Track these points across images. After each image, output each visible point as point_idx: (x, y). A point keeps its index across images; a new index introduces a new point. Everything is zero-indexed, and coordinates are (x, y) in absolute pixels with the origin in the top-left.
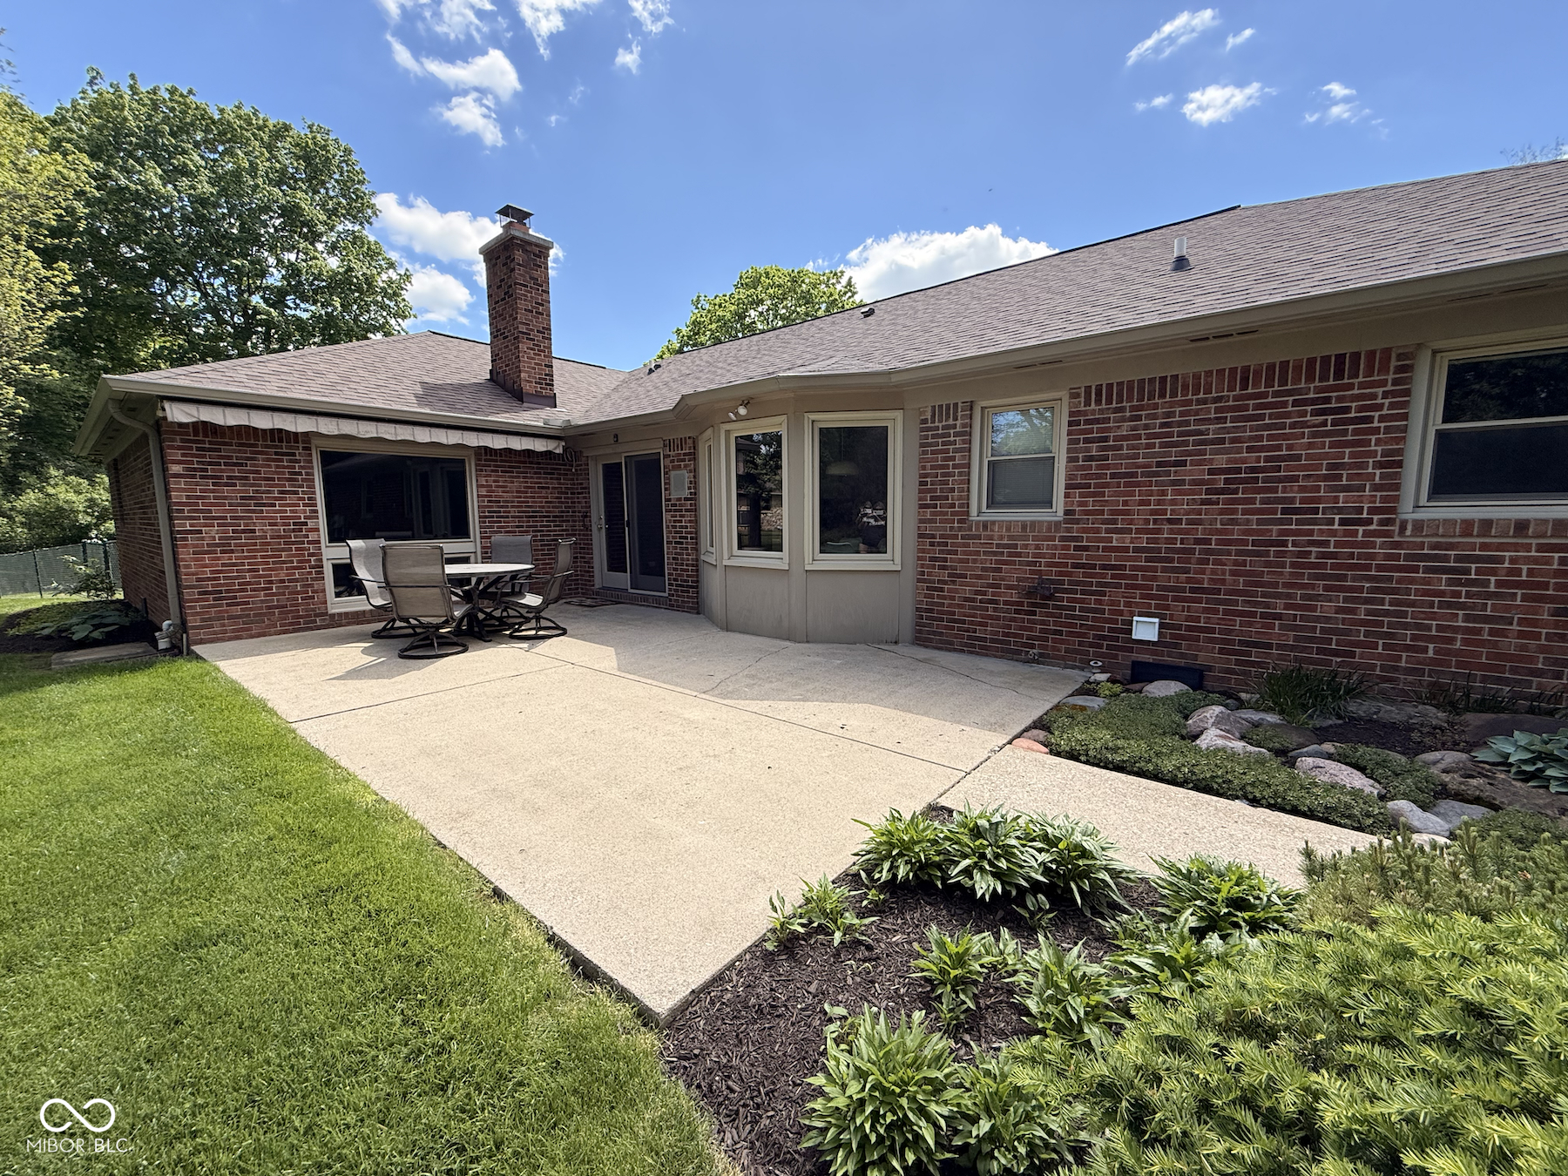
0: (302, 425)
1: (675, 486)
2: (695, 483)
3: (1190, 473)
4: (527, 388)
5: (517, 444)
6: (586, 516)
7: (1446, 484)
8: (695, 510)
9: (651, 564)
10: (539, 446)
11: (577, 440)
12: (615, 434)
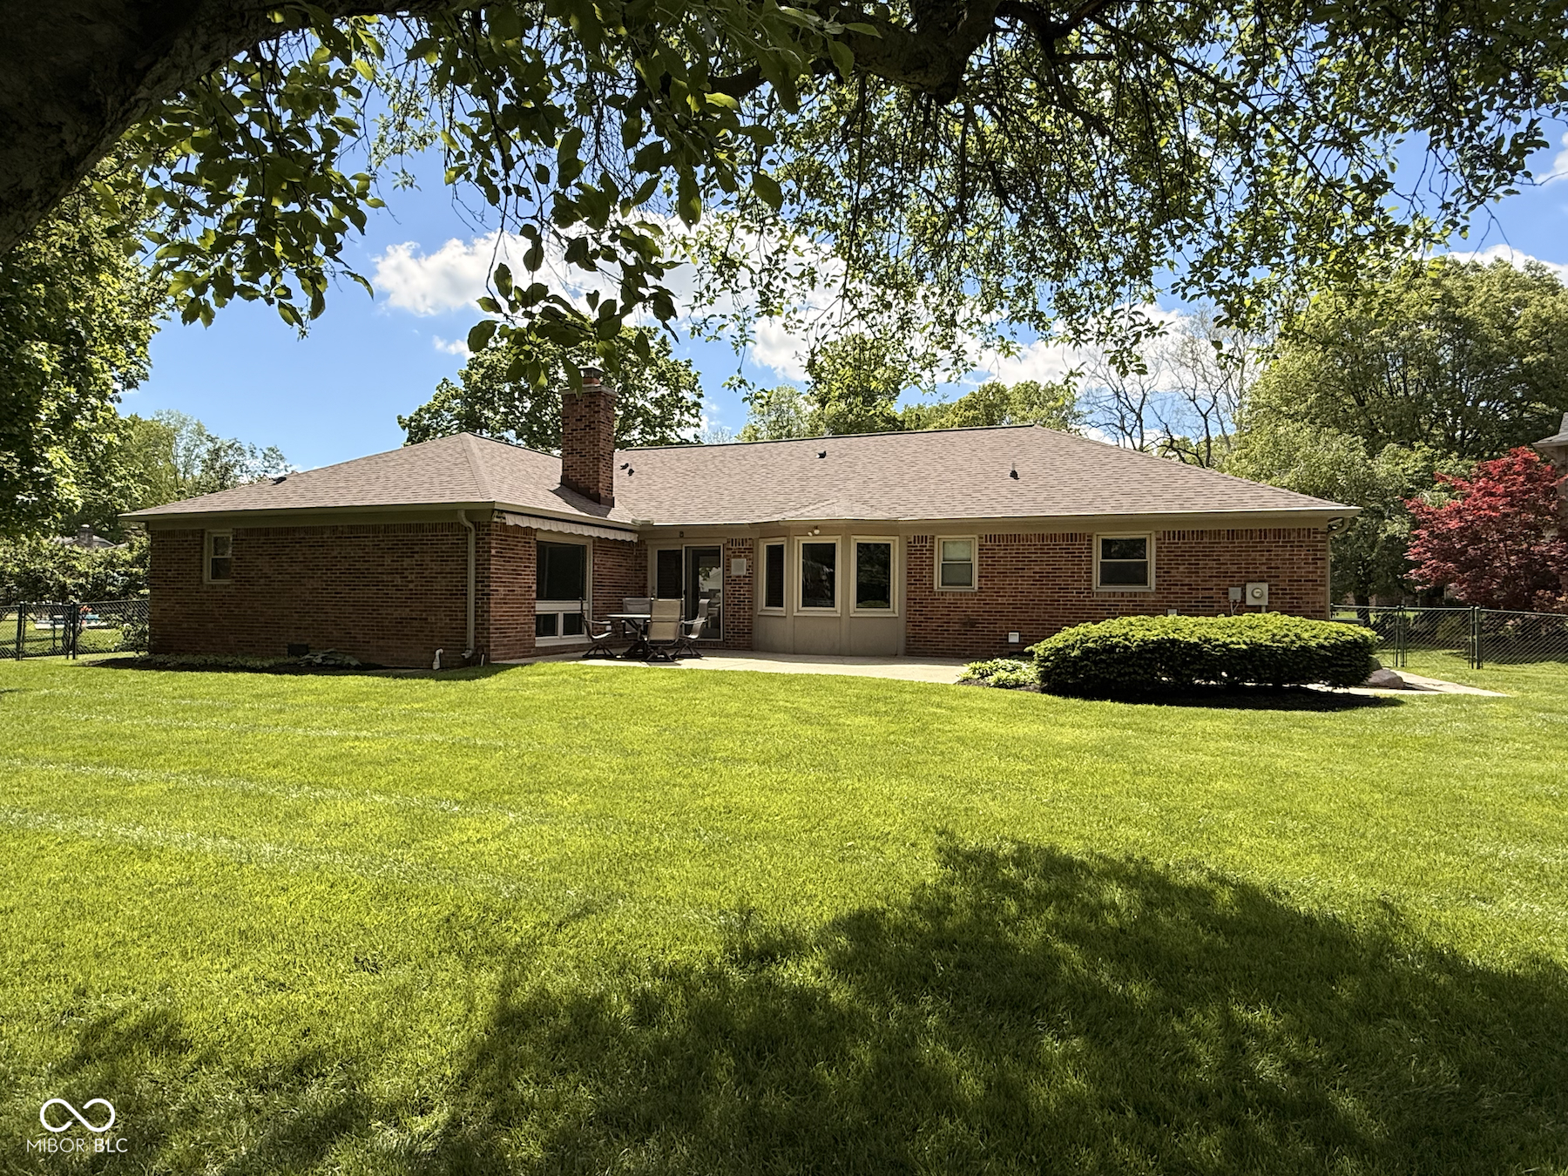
1: (734, 570)
2: (752, 567)
4: (602, 493)
6: (644, 586)
7: (1105, 581)
8: (752, 583)
10: (635, 537)
11: (646, 532)
12: (682, 531)
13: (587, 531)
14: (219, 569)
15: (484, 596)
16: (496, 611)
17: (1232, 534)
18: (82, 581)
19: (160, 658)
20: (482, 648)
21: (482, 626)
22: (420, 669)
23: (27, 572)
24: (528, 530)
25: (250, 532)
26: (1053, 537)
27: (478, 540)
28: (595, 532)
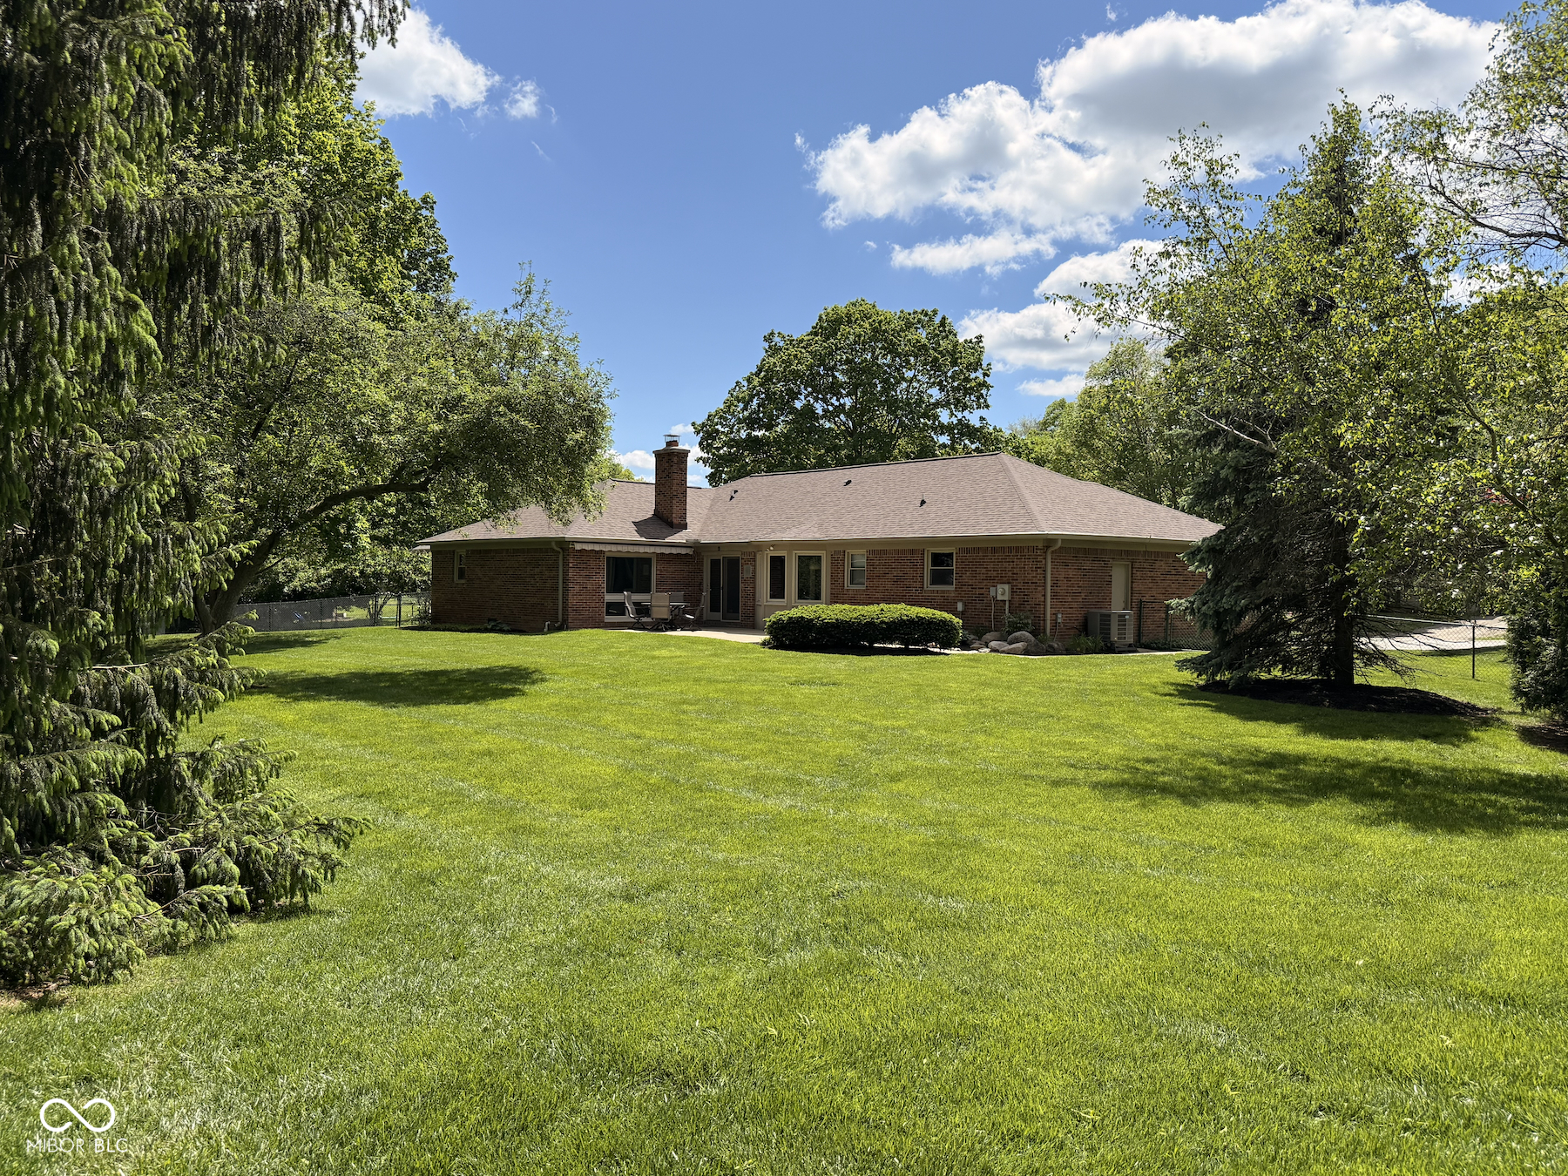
0: (597, 548)
1: (745, 573)
2: (754, 571)
3: (890, 576)
4: (675, 521)
5: (674, 551)
6: (701, 584)
7: (933, 582)
8: (754, 582)
9: (733, 606)
10: (683, 551)
11: (698, 548)
12: (719, 546)
13: (652, 550)
14: (461, 575)
15: (566, 590)
16: (572, 601)
17: (994, 550)
18: (425, 578)
19: (437, 626)
20: (565, 621)
21: (565, 608)
22: (538, 631)
23: (394, 572)
24: (601, 552)
25: (473, 552)
26: (903, 551)
27: (564, 558)
28: (659, 550)
